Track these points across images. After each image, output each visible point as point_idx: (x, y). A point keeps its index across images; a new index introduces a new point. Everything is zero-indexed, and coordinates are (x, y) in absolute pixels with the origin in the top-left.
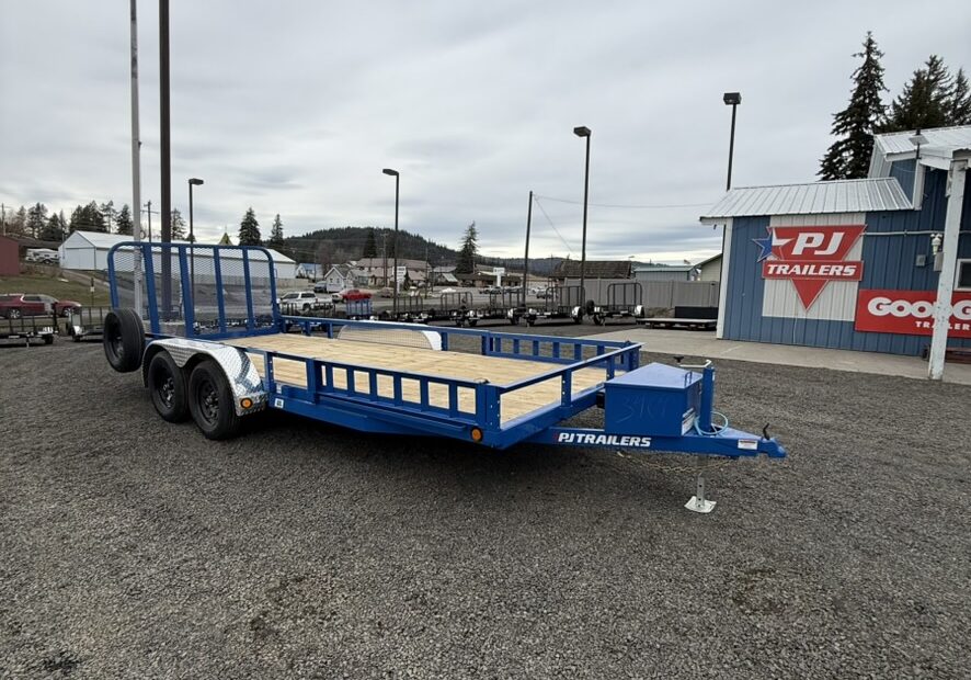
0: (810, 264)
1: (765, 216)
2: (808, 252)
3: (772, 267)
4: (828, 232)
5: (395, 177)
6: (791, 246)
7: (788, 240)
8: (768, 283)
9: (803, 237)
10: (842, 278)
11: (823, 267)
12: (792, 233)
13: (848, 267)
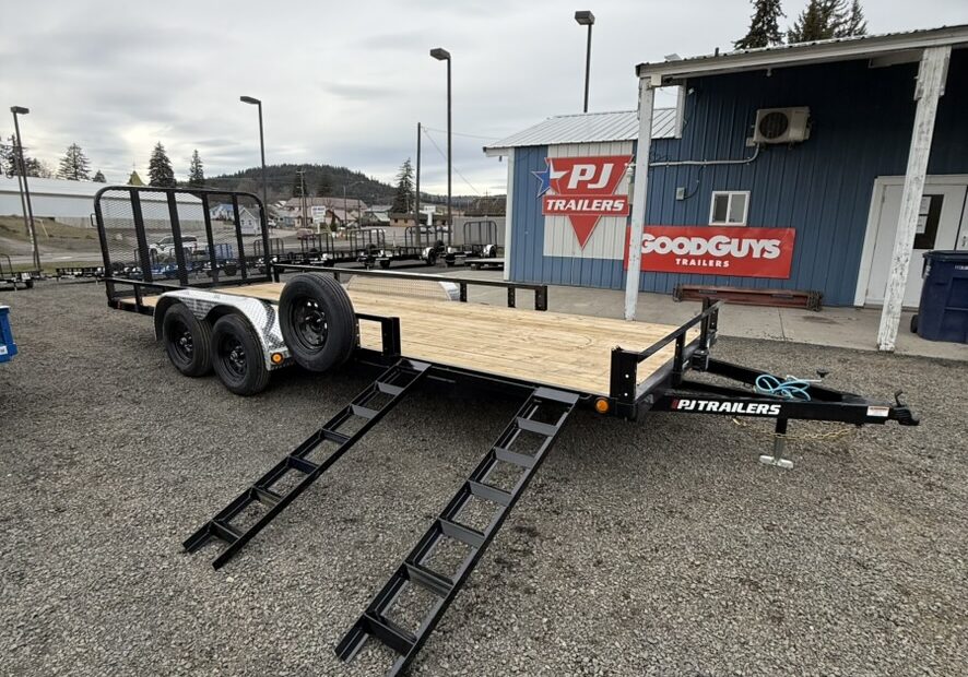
0: (584, 199)
1: (541, 146)
2: (582, 184)
3: (551, 202)
4: (599, 162)
5: (257, 106)
6: (566, 179)
7: (563, 173)
8: (548, 219)
9: (577, 169)
10: (612, 213)
11: (595, 202)
12: (565, 165)
13: (617, 202)
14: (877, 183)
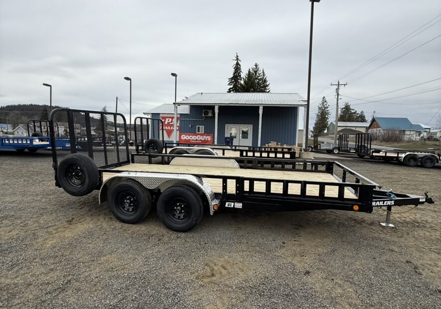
0: (169, 126)
1: (158, 113)
2: (168, 123)
4: (172, 118)
5: (50, 87)
6: (165, 121)
9: (167, 119)
11: (172, 127)
12: (164, 118)
14: (226, 125)
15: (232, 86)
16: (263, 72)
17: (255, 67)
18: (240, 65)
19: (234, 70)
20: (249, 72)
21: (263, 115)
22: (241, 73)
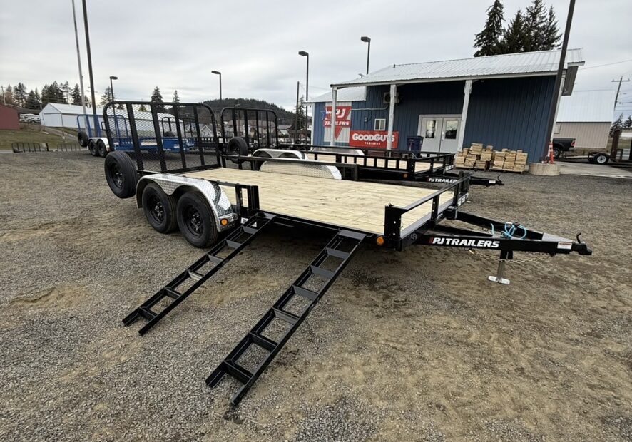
0: (337, 121)
1: (323, 102)
2: (336, 116)
3: (326, 122)
4: (341, 108)
5: (219, 75)
8: (325, 128)
10: (345, 126)
11: (340, 122)
12: (331, 109)
13: (347, 122)
14: (420, 116)
15: (480, 49)
16: (551, 13)
17: (534, 5)
18: (501, 6)
19: (488, 17)
20: (518, 16)
21: (471, 95)
22: (502, 21)
